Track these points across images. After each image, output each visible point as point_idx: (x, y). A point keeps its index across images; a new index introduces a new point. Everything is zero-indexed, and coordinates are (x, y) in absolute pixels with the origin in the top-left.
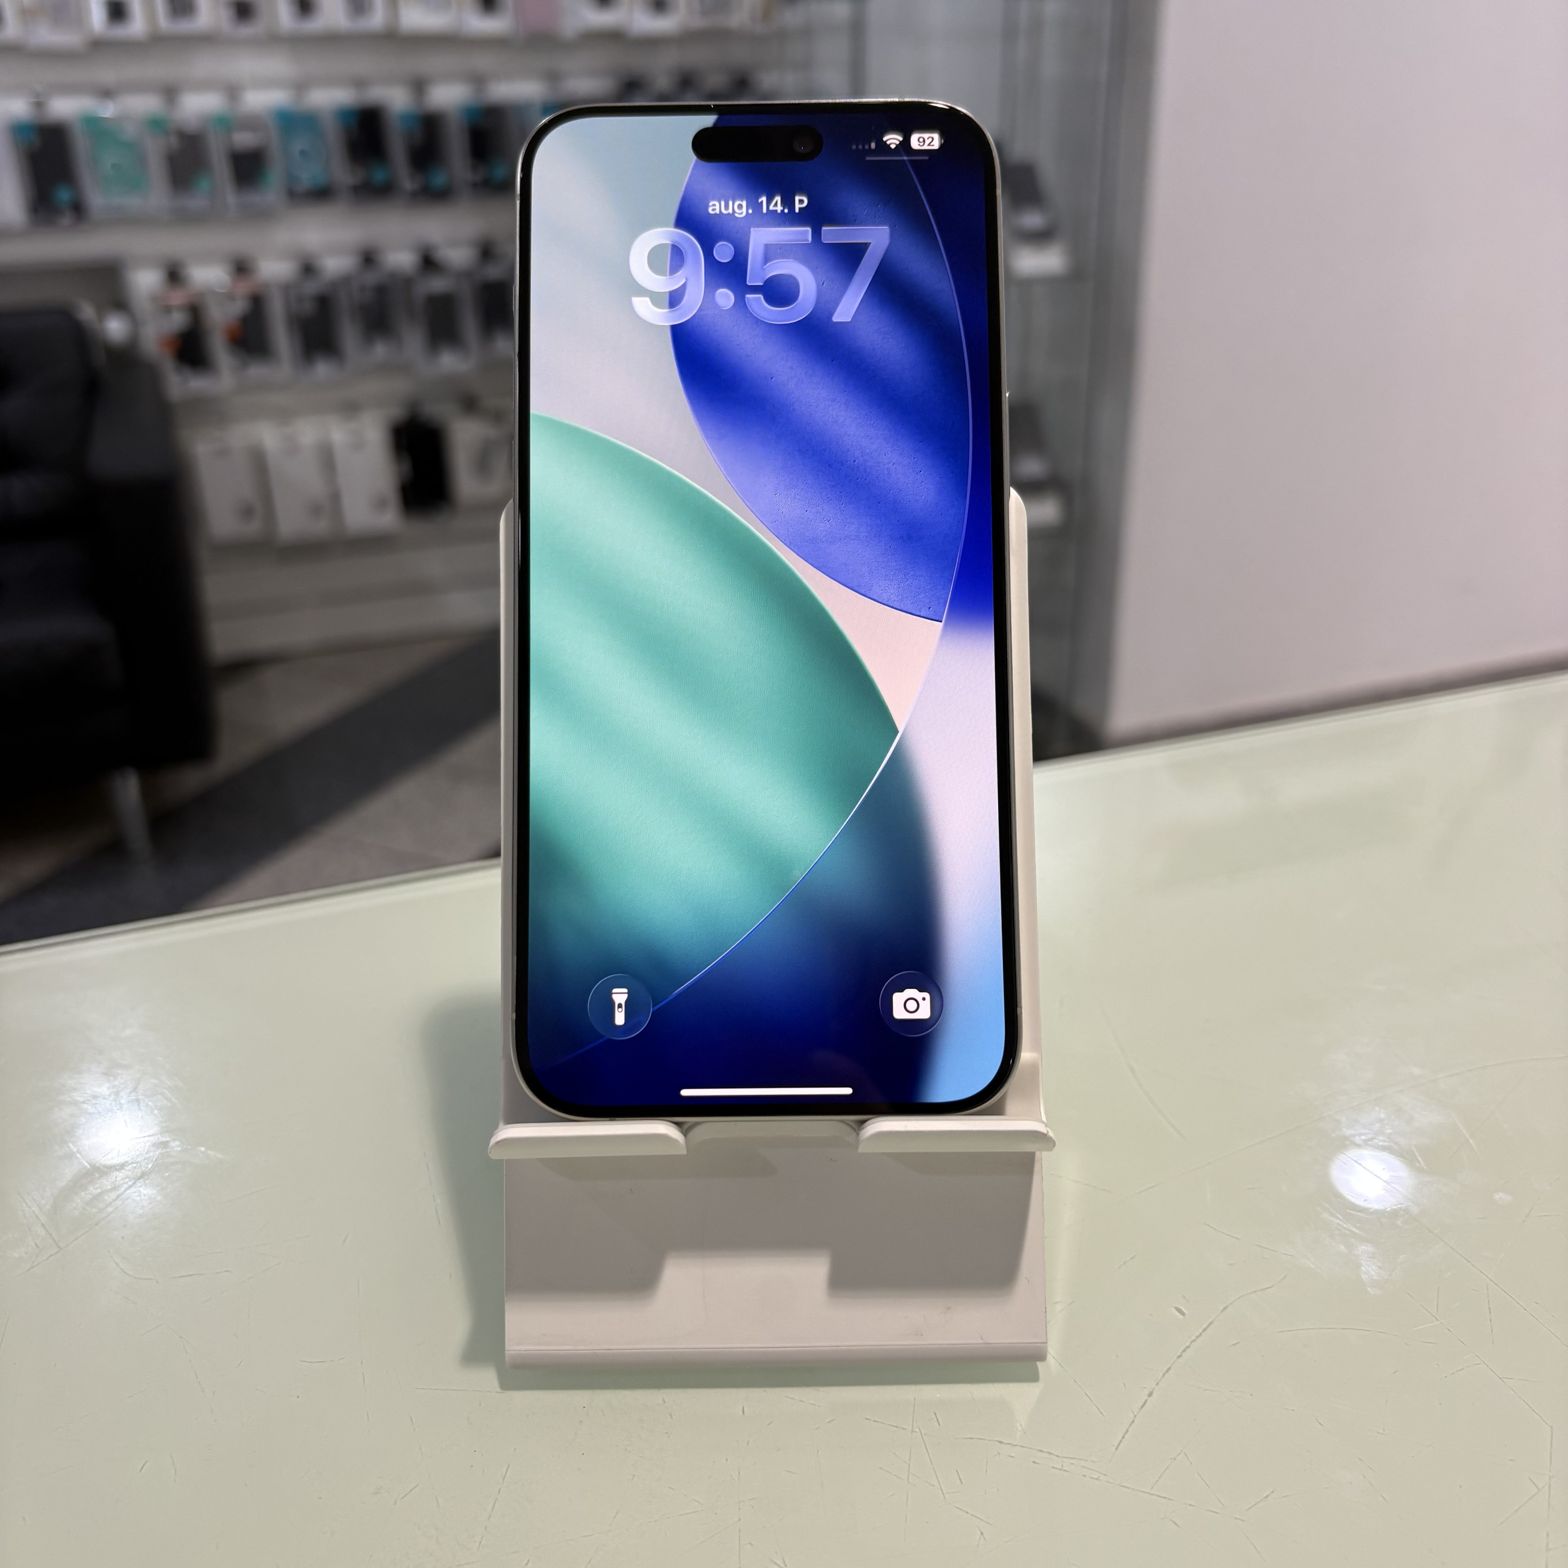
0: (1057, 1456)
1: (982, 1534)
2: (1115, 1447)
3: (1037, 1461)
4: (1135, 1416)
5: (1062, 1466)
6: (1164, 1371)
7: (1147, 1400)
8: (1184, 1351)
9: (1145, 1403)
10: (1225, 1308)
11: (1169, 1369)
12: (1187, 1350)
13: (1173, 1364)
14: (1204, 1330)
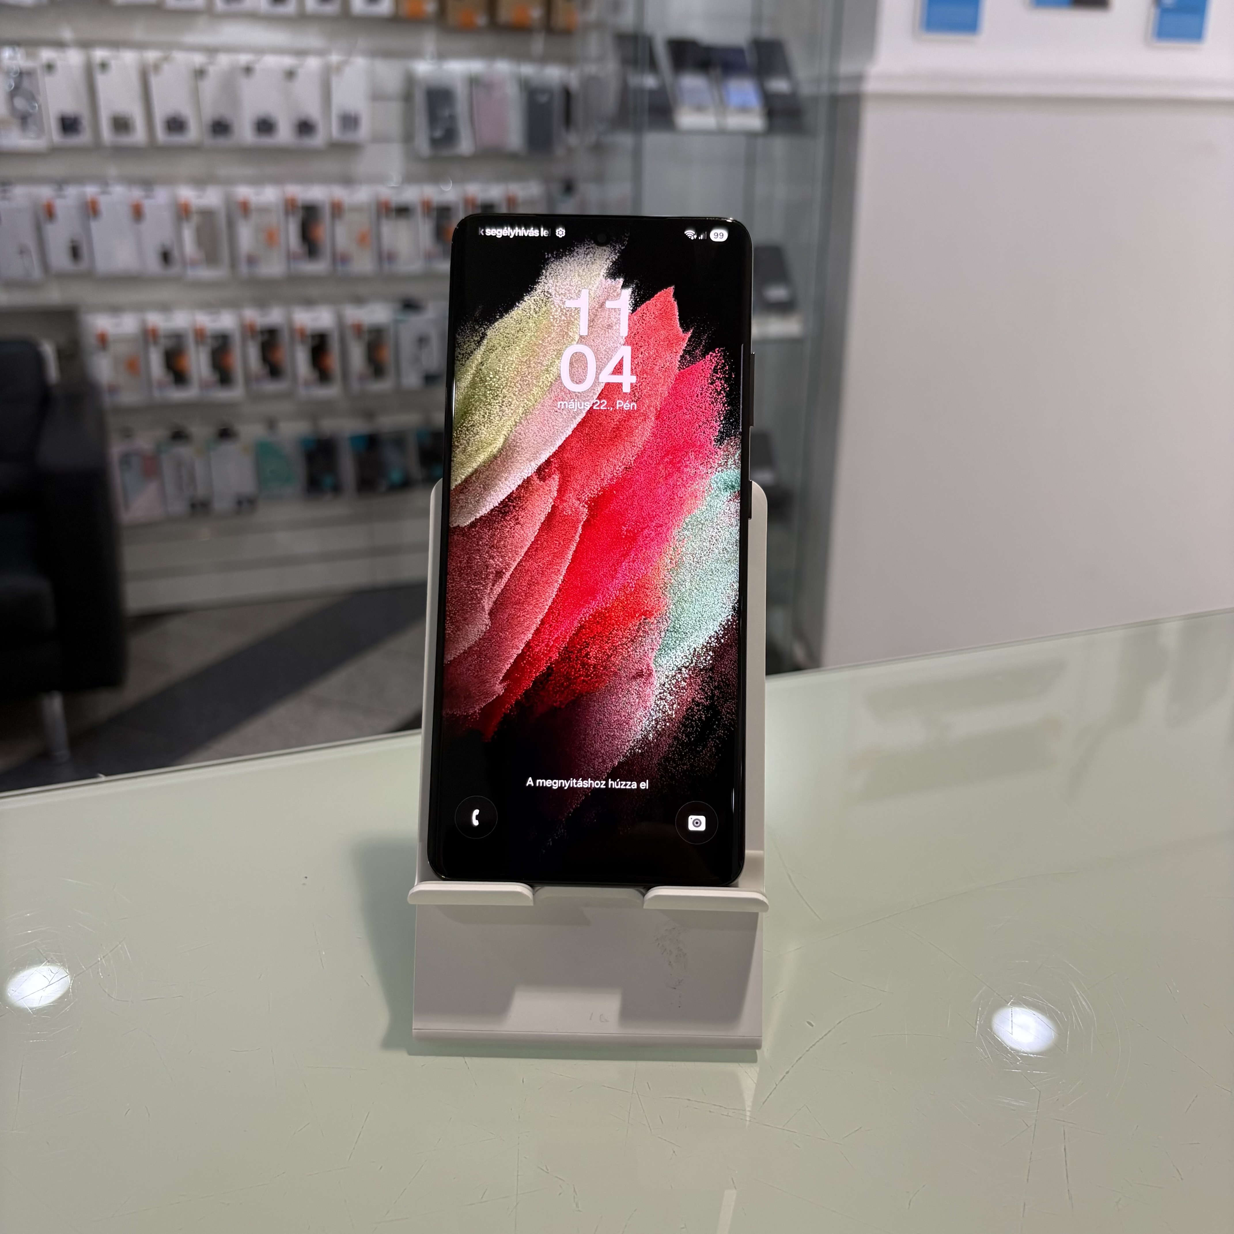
0: (726, 1108)
1: (674, 1152)
2: (762, 1103)
3: (712, 1111)
4: (777, 1085)
5: (728, 1114)
6: (797, 1059)
7: (785, 1076)
8: (811, 1047)
9: (784, 1077)
10: (840, 1022)
11: (801, 1058)
12: (814, 1047)
13: (803, 1055)
14: (826, 1035)
